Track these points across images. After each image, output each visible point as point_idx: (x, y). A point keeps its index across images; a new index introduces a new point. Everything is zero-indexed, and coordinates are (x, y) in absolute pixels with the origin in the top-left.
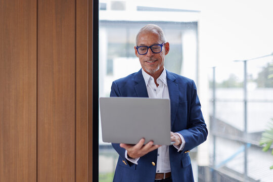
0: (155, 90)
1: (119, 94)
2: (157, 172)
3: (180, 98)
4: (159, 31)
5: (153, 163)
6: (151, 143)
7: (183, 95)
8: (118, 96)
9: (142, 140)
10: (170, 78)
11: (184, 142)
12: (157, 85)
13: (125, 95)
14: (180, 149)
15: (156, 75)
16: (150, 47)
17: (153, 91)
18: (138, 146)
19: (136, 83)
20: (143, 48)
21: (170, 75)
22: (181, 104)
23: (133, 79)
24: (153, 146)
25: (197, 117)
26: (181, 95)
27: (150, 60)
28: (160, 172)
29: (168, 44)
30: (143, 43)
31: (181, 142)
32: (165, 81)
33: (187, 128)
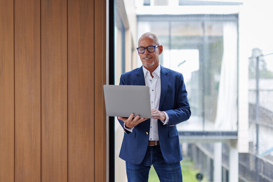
0: (151, 81)
1: (124, 83)
2: (150, 140)
3: (169, 86)
4: (154, 37)
5: (147, 133)
6: (138, 117)
7: (172, 84)
8: (124, 84)
9: (132, 114)
10: (163, 72)
11: (168, 118)
12: (153, 77)
13: (129, 84)
14: (165, 123)
15: (152, 70)
16: (147, 48)
17: (149, 81)
18: (130, 118)
19: (138, 75)
20: (142, 49)
21: (163, 70)
22: (170, 91)
23: (136, 73)
24: (140, 118)
25: (182, 101)
26: (170, 84)
27: (147, 57)
28: (153, 140)
29: (162, 47)
30: (142, 45)
31: (166, 118)
32: (159, 74)
33: (174, 109)
